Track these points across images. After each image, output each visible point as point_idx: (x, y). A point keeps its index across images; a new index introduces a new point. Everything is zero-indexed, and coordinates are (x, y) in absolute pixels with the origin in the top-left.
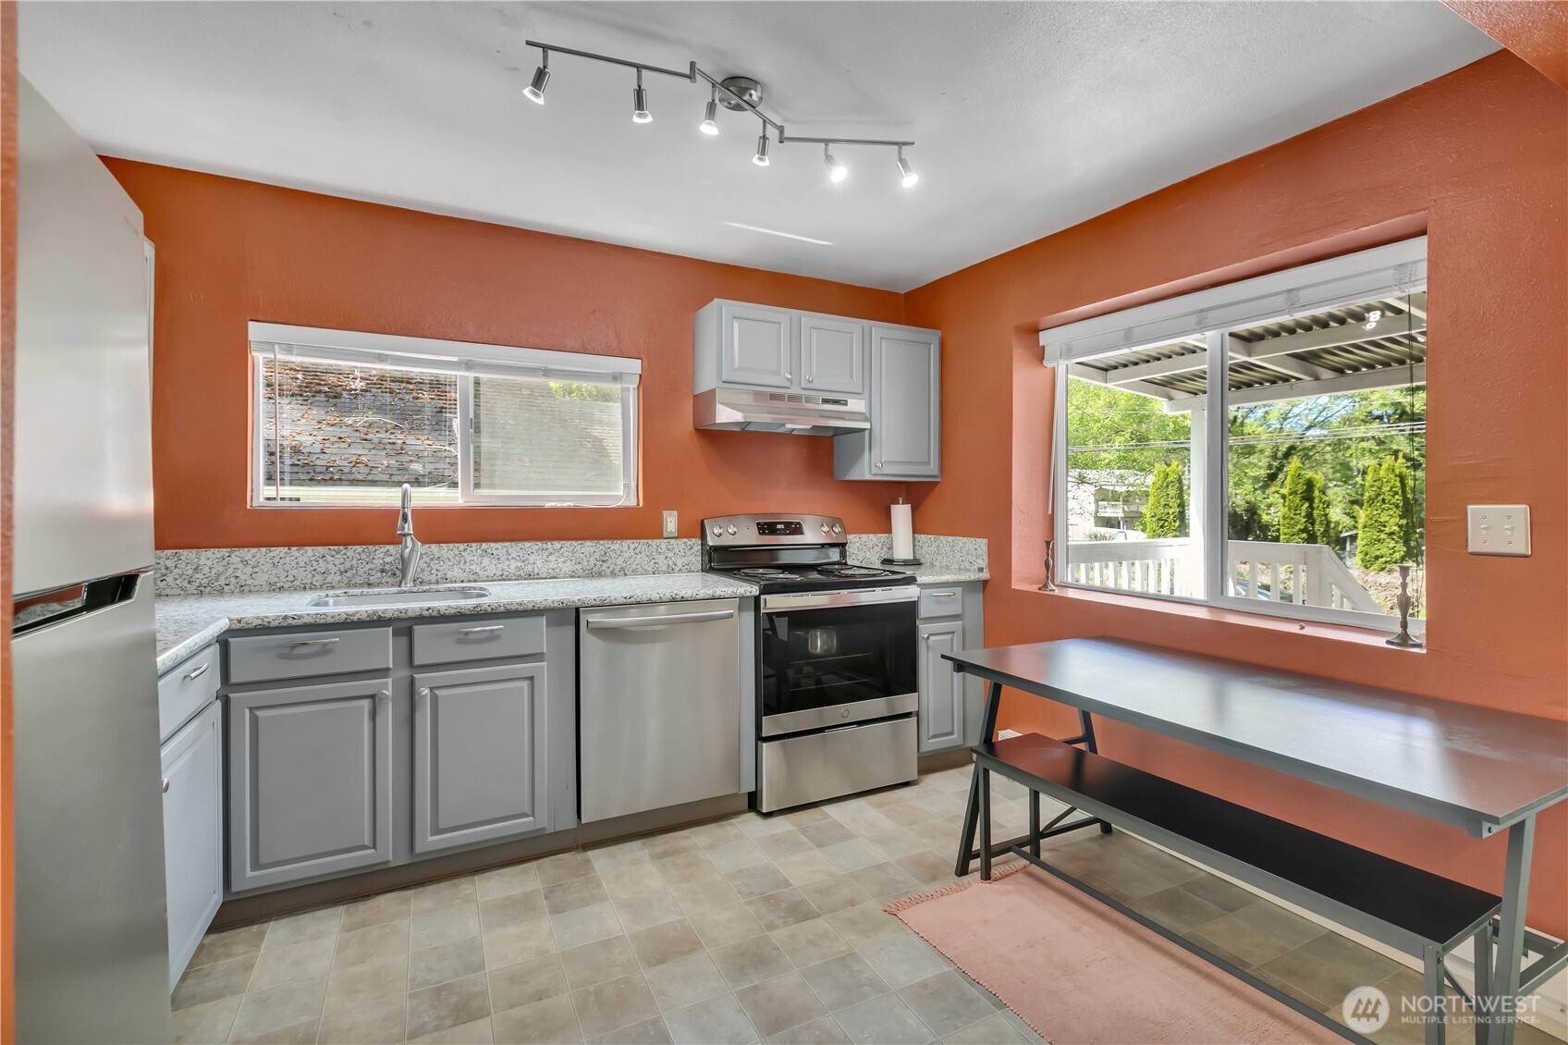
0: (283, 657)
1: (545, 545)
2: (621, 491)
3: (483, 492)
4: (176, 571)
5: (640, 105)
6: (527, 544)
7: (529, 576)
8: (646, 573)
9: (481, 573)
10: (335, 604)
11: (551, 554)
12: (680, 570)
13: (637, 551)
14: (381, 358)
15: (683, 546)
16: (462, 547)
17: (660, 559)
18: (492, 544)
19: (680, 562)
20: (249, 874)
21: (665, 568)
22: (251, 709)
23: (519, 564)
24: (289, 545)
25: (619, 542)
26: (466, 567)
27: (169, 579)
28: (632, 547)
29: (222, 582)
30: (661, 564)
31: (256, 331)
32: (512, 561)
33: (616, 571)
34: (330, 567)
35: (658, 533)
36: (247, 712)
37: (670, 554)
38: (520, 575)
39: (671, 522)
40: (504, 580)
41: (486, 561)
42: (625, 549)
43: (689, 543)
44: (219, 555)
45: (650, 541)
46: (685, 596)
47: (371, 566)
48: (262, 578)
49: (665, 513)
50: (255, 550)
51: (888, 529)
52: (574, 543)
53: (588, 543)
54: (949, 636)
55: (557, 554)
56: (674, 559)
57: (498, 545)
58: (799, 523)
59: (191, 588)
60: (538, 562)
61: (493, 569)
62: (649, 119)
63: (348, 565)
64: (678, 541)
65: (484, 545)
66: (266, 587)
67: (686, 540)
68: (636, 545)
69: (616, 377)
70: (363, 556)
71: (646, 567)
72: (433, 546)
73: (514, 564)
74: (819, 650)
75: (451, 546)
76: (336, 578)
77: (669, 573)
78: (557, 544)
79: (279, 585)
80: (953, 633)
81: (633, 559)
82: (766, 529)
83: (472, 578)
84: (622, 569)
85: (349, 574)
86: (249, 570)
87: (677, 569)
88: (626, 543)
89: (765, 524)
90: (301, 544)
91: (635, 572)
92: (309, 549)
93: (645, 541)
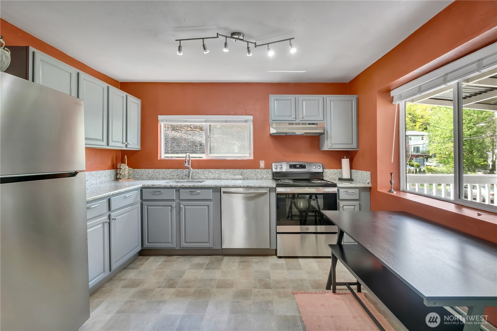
0: (153, 194)
1: (225, 170)
2: (247, 155)
3: (212, 155)
4: (145, 174)
5: (205, 49)
6: (220, 170)
7: (221, 179)
8: (254, 179)
9: (209, 177)
10: (172, 183)
11: (227, 173)
12: (265, 179)
13: (251, 173)
14: (186, 121)
15: (266, 171)
16: (204, 170)
17: (259, 175)
18: (211, 169)
19: (265, 176)
20: (147, 244)
21: (260, 178)
22: (147, 206)
23: (218, 175)
24: (166, 169)
25: (246, 170)
26: (205, 175)
27: (144, 176)
28: (250, 171)
29: (153, 177)
30: (259, 177)
31: (160, 117)
32: (216, 174)
33: (245, 178)
34: (174, 174)
35: (257, 167)
36: (146, 206)
37: (262, 174)
38: (218, 178)
39: (262, 164)
40: (214, 179)
41: (210, 174)
42: (248, 172)
43: (268, 170)
44: (153, 170)
45: (255, 170)
46: (251, 186)
47: (183, 174)
48: (161, 176)
49: (261, 161)
50: (159, 169)
51: (341, 167)
52: (233, 170)
53: (237, 170)
54: (353, 207)
55: (228, 173)
56: (263, 175)
57: (213, 170)
58: (305, 165)
59: (148, 178)
60: (223, 175)
61: (211, 176)
62: (208, 52)
63: (178, 174)
64: (264, 170)
65: (209, 170)
66: (162, 178)
67: (267, 170)
68: (251, 171)
69: (246, 121)
70: (181, 172)
71: (254, 177)
72: (197, 169)
73: (217, 175)
74: (302, 207)
75: (201, 170)
76: (175, 177)
77: (261, 179)
78: (228, 170)
79: (164, 178)
80: (355, 206)
81: (250, 175)
82: (293, 167)
83: (206, 178)
84: (247, 178)
85: (178, 176)
86: (158, 174)
87: (264, 178)
88: (248, 170)
89: (293, 165)
90: (168, 168)
91: (251, 179)
92: (170, 169)
93: (254, 170)
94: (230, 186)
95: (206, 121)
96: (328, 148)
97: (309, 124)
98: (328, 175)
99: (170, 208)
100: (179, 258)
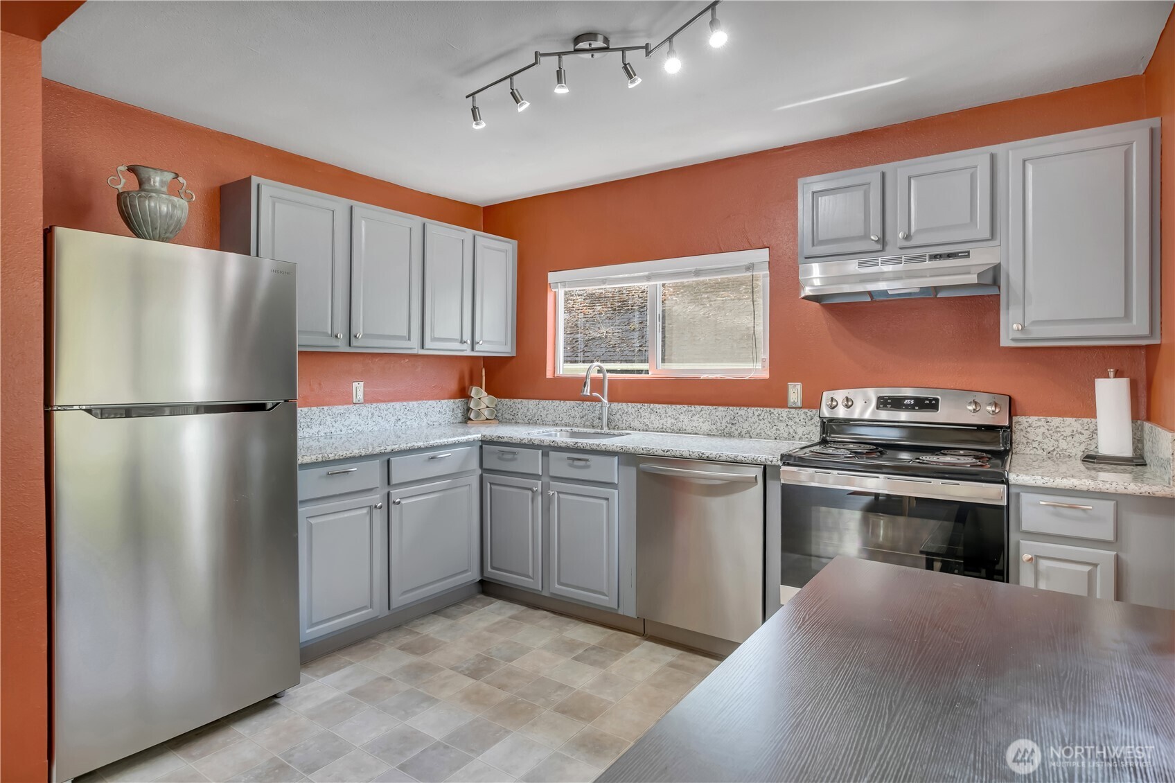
1: (690, 408)
2: (757, 368)
3: (668, 366)
4: (522, 410)
6: (679, 406)
7: (680, 431)
8: (768, 437)
9: (650, 425)
11: (694, 415)
12: (800, 438)
13: (761, 418)
14: (604, 282)
15: (803, 416)
16: (639, 405)
17: (782, 426)
18: (657, 405)
19: (800, 431)
20: (489, 569)
21: (786, 435)
22: (490, 484)
23: (673, 421)
24: (560, 400)
25: (746, 409)
26: (642, 420)
27: (519, 415)
28: (756, 413)
29: (536, 418)
30: (782, 431)
31: (552, 277)
32: (669, 418)
33: (743, 433)
34: (576, 414)
35: (783, 403)
37: (791, 423)
38: (673, 430)
39: (795, 392)
40: (663, 432)
41: (653, 416)
42: (751, 415)
43: (809, 413)
44: (535, 403)
45: (772, 410)
46: (710, 456)
47: (594, 415)
48: (550, 418)
49: (791, 385)
50: (547, 401)
52: (711, 407)
53: (721, 408)
54: (1085, 568)
55: (698, 416)
56: (794, 428)
57: (660, 406)
58: (937, 400)
59: (526, 420)
60: (686, 421)
61: (657, 423)
63: (584, 413)
64: (798, 411)
65: (652, 406)
66: (551, 423)
67: (806, 410)
68: (760, 412)
69: (750, 267)
70: (591, 409)
71: (769, 433)
72: (624, 404)
73: (670, 421)
75: (633, 404)
76: (578, 421)
77: (789, 440)
78: (698, 408)
79: (556, 422)
81: (757, 424)
82: (889, 404)
83: (645, 428)
84: (748, 432)
85: (584, 419)
86: (545, 412)
87: (797, 437)
88: (751, 410)
89: (890, 398)
90: (565, 400)
91: (759, 436)
92: (568, 402)
93: (768, 409)
94: (656, 453)
95: (648, 278)
96: (1013, 340)
97: (935, 257)
98: (1040, 438)
99: (530, 493)
100: (546, 617)
